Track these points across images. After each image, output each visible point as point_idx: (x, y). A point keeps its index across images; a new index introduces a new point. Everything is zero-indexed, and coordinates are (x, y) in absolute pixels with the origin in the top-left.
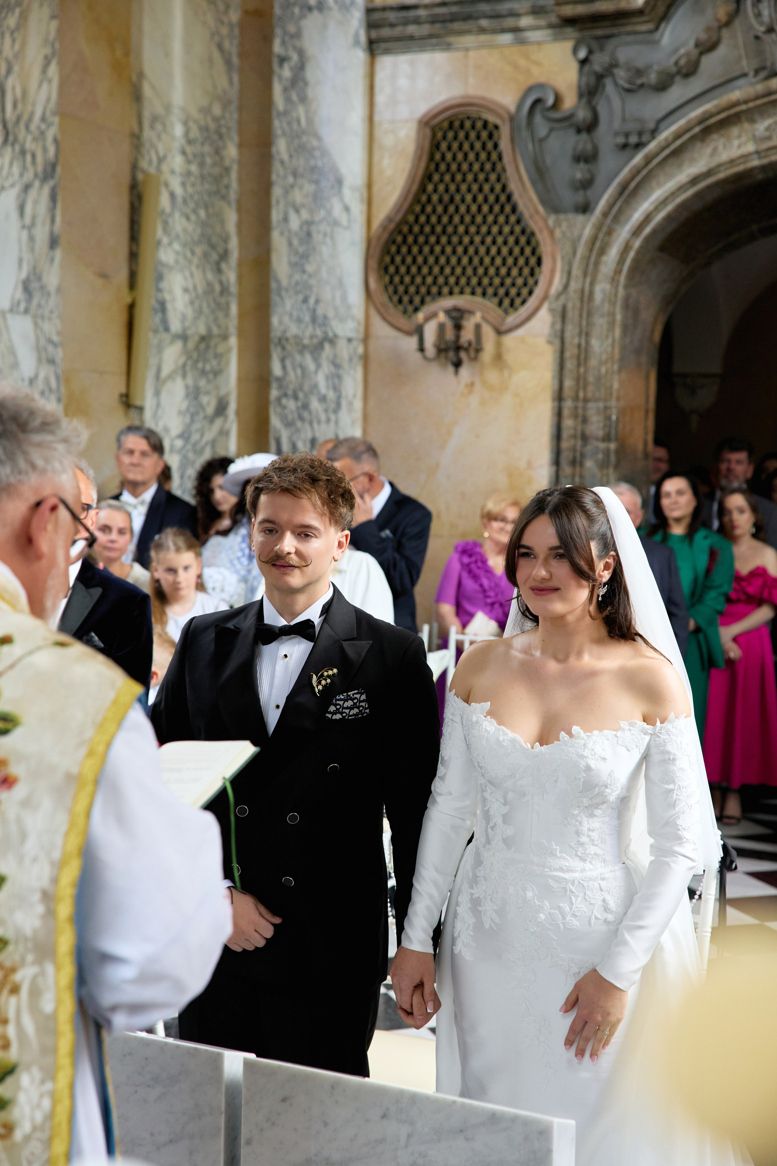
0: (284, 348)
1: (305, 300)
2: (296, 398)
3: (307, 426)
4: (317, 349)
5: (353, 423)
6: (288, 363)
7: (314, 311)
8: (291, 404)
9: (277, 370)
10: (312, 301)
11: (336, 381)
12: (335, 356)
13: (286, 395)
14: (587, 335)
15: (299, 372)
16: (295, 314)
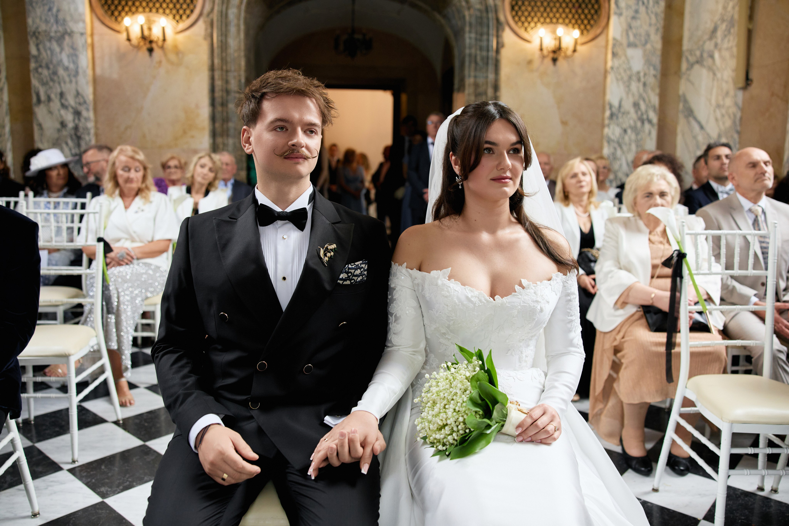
0: (37, 38)
1: (50, 9)
2: (48, 68)
3: (57, 85)
4: (60, 39)
5: (87, 83)
6: (41, 47)
7: (57, 16)
8: (45, 72)
9: (33, 51)
10: (55, 10)
11: (74, 58)
12: (73, 43)
13: (41, 66)
14: (226, 36)
15: (49, 52)
16: (43, 18)
